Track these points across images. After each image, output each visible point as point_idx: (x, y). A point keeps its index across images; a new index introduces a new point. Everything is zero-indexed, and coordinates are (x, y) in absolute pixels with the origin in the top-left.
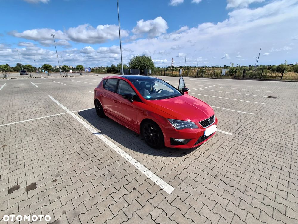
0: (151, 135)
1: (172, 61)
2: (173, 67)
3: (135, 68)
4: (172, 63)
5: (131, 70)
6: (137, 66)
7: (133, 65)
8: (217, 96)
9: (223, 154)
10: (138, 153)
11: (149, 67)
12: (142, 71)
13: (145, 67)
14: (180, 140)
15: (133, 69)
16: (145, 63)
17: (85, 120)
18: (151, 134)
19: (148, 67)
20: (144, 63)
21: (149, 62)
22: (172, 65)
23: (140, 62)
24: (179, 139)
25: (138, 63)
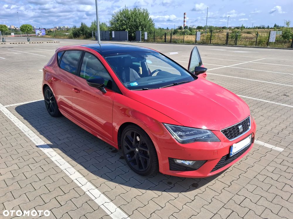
0: (135, 151)
1: (184, 18)
2: (186, 27)
3: (120, 30)
4: (184, 21)
5: (113, 32)
6: (125, 27)
7: (118, 25)
8: (259, 79)
9: (266, 187)
10: (112, 184)
11: (144, 27)
12: (133, 35)
13: (137, 28)
14: (187, 163)
15: (117, 30)
16: (137, 20)
17: (26, 121)
18: (137, 150)
19: (142, 28)
20: (135, 21)
21: (145, 19)
22: (184, 25)
23: (129, 19)
24: (185, 160)
25: (126, 21)
